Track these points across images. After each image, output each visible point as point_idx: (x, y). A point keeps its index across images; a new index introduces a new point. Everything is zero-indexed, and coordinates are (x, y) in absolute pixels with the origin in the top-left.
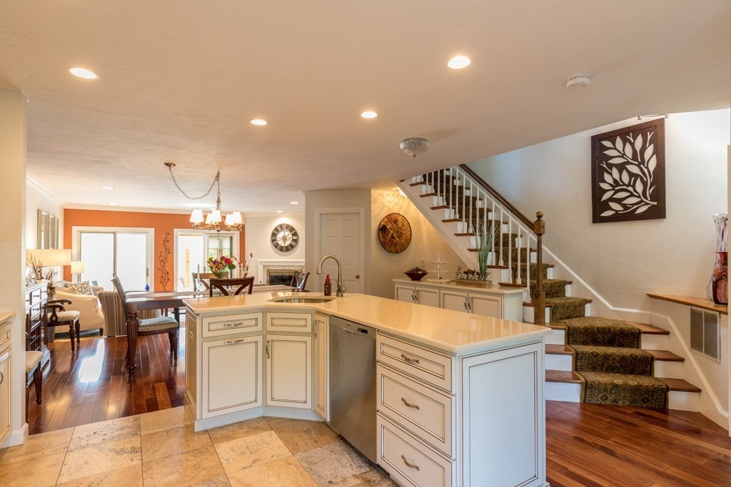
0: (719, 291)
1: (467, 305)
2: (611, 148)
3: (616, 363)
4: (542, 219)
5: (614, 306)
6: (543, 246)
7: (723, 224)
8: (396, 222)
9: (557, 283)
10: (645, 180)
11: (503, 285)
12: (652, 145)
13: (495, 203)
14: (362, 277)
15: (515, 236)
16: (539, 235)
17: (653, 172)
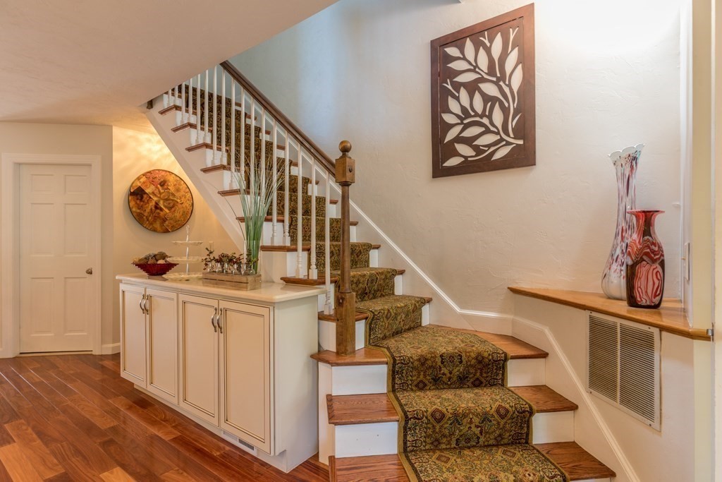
0: (637, 284)
1: (216, 324)
2: (458, 58)
3: (474, 429)
4: (349, 154)
5: (462, 307)
6: (351, 202)
7: (628, 165)
8: (163, 184)
9: (382, 273)
10: (507, 105)
11: (290, 282)
12: (517, 49)
13: (302, 154)
14: (97, 272)
15: (306, 181)
16: (345, 185)
17: (518, 92)
